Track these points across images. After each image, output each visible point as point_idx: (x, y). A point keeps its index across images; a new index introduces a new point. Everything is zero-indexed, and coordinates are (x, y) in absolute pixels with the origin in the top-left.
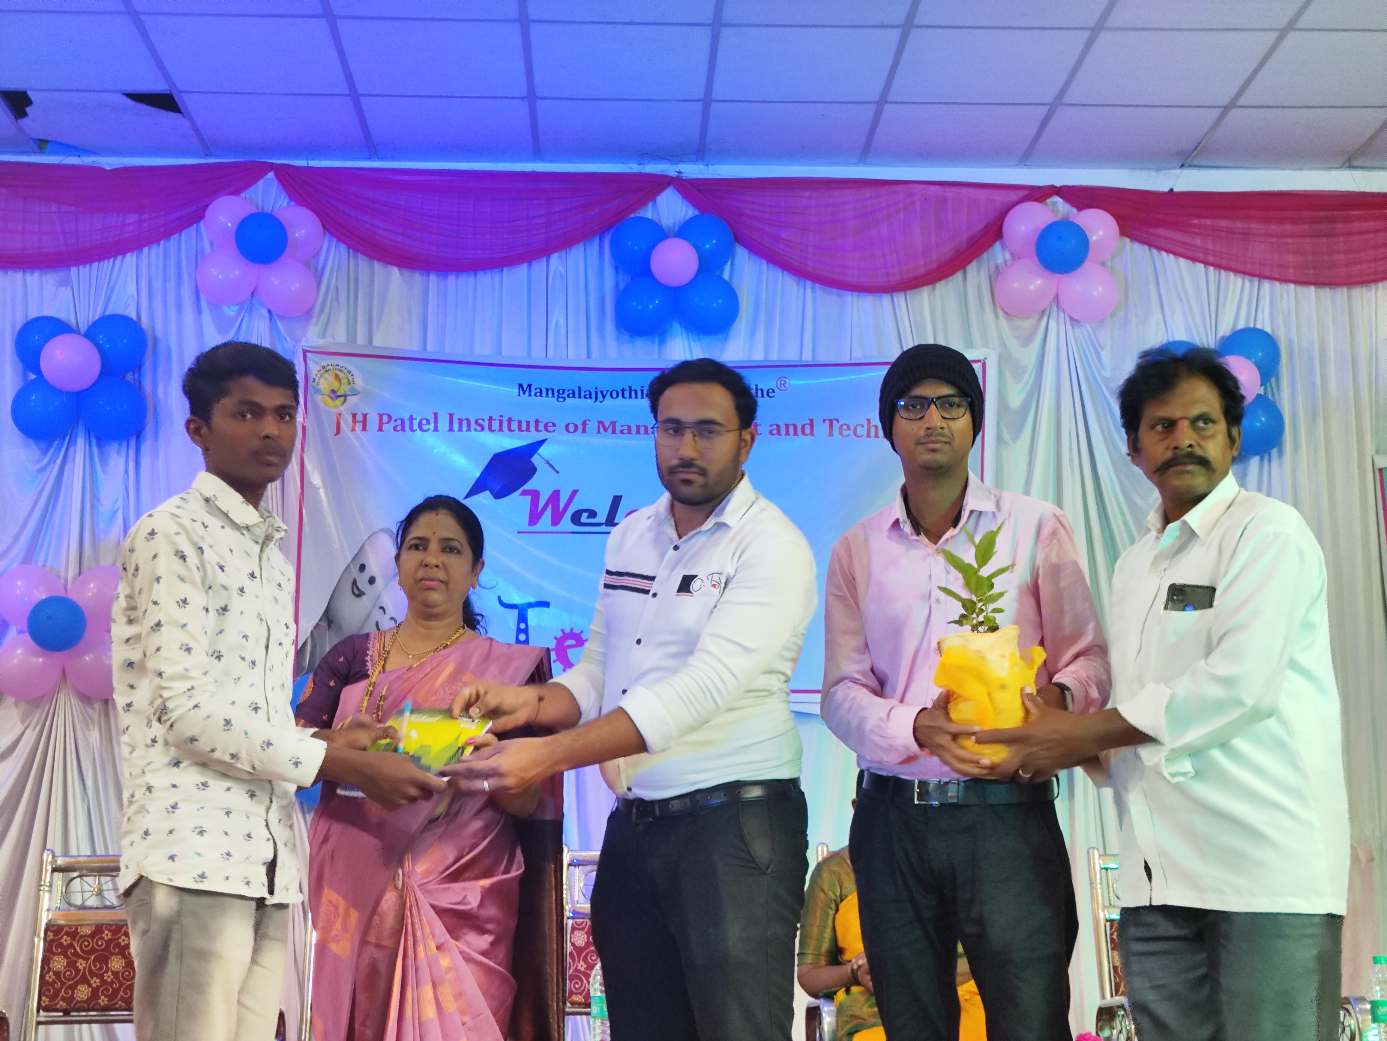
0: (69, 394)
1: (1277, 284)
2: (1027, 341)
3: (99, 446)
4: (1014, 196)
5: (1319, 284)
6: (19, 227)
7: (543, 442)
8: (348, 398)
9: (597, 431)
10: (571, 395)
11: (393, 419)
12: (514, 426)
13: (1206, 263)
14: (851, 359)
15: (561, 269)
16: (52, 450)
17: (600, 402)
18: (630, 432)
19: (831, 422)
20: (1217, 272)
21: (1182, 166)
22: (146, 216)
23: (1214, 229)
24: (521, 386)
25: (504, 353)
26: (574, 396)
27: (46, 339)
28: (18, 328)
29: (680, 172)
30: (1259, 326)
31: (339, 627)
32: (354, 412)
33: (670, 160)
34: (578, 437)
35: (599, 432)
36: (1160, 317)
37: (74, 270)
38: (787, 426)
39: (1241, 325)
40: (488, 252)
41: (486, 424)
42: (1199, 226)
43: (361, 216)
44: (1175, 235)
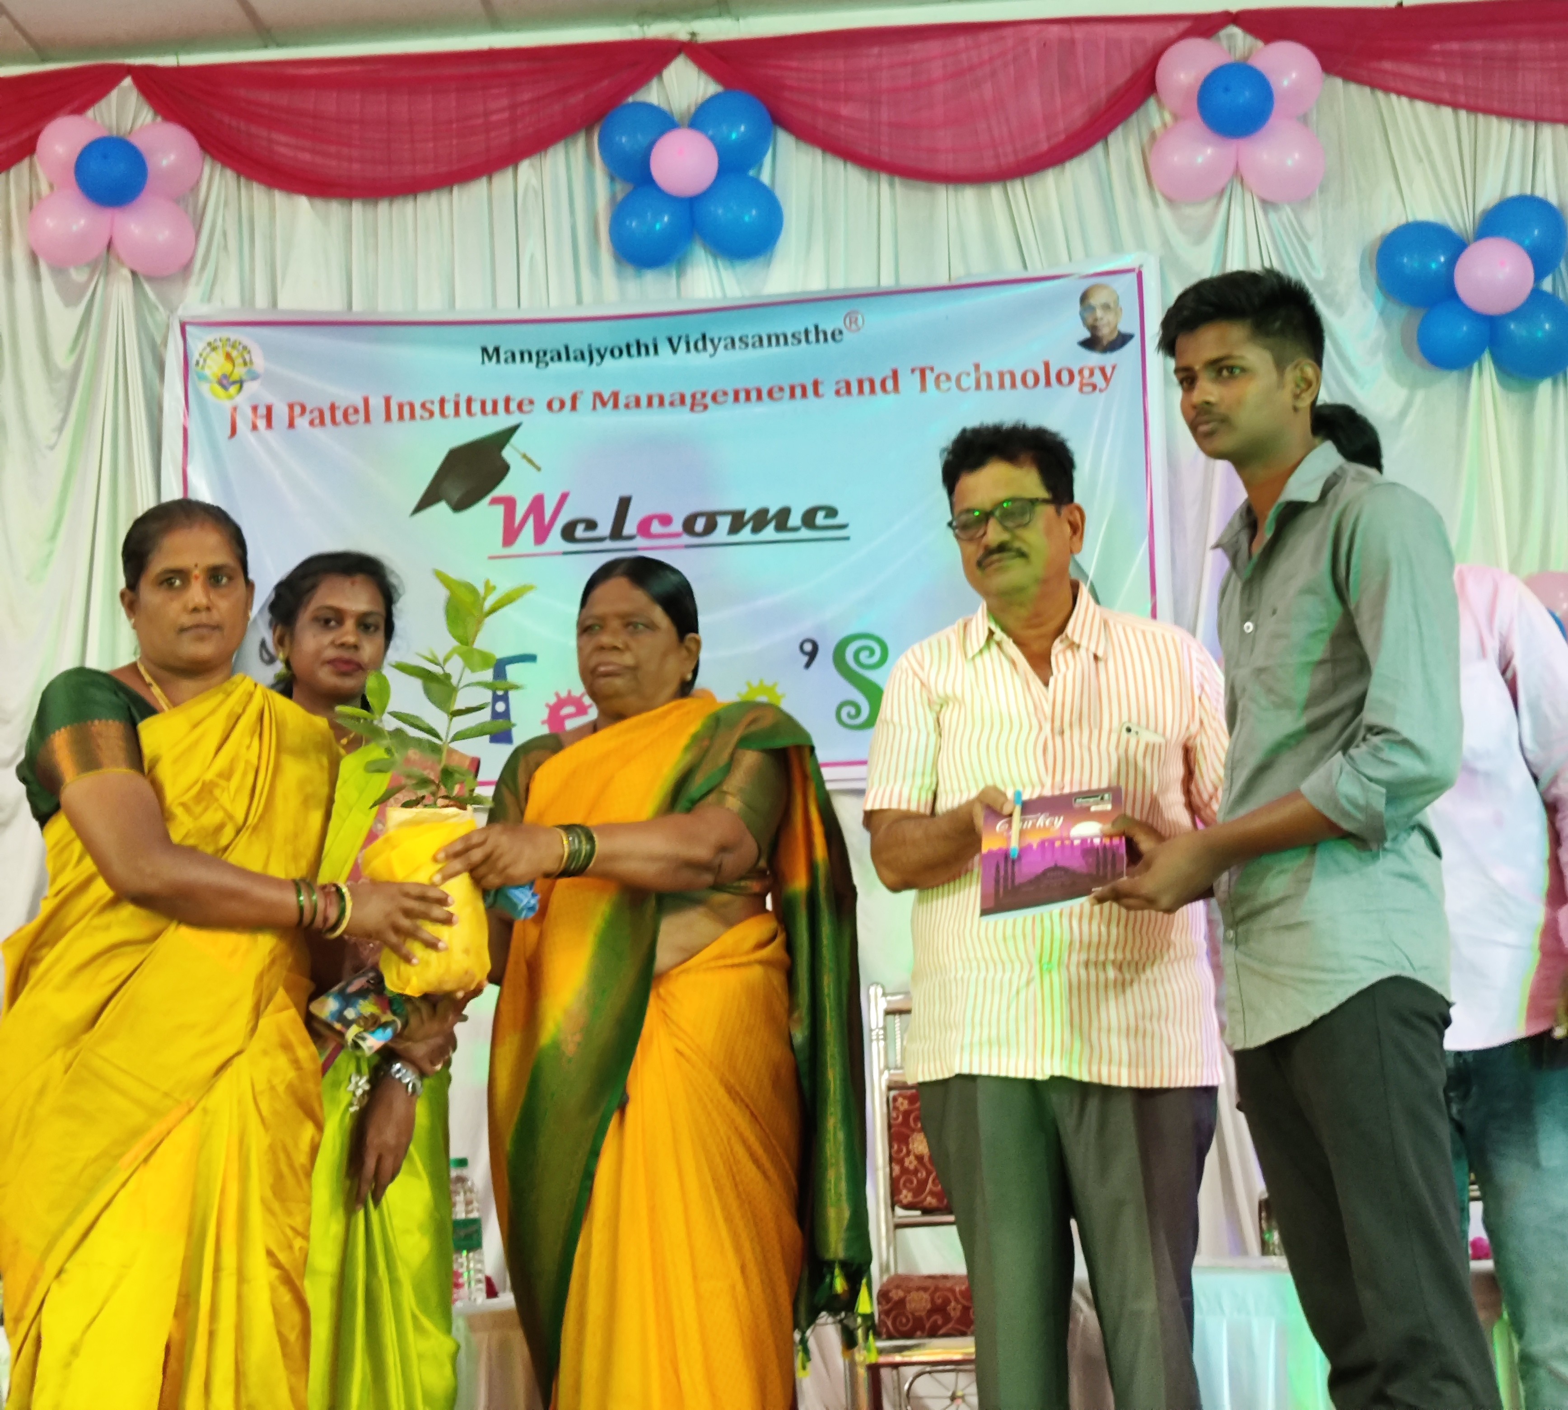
2: (1200, 237)
4: (1172, 31)
7: (516, 428)
8: (245, 384)
9: (592, 407)
10: (556, 358)
11: (309, 408)
13: (1455, 106)
14: (950, 280)
15: (534, 181)
17: (597, 364)
18: (638, 406)
19: (923, 372)
20: (1471, 118)
23: (1465, 55)
24: (485, 350)
25: (458, 305)
26: (560, 360)
29: (693, 34)
30: (1539, 193)
32: (254, 403)
33: (679, 18)
34: (566, 417)
35: (595, 409)
36: (1393, 187)
38: (860, 383)
39: (1512, 192)
40: (432, 165)
41: (436, 408)
42: (1444, 53)
43: (254, 129)
44: (1408, 69)
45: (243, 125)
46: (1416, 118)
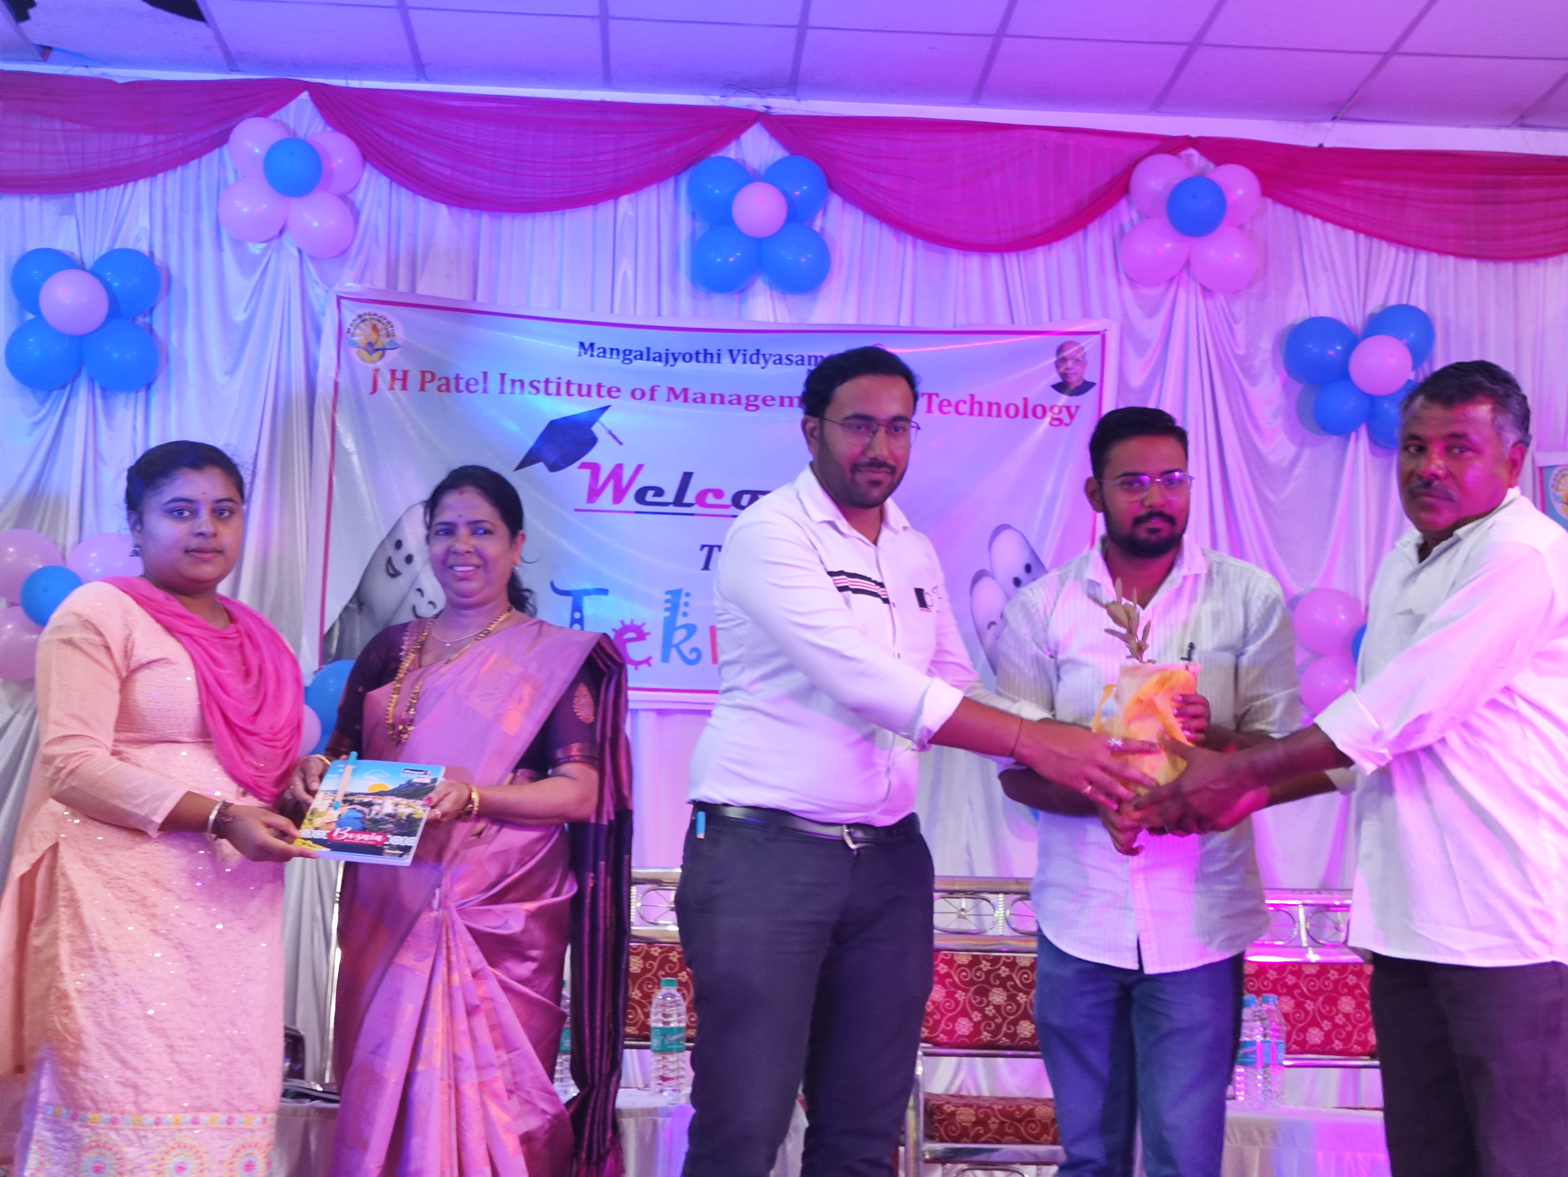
0: (72, 337)
1: (1435, 256)
2: (1151, 313)
3: (104, 397)
4: (1144, 147)
5: (1482, 257)
7: (605, 409)
8: (387, 352)
9: (666, 398)
10: (638, 357)
11: (438, 376)
12: (574, 389)
14: (954, 326)
15: (631, 213)
16: (51, 400)
17: (672, 366)
18: (703, 401)
19: (930, 396)
20: (1368, 240)
21: (1334, 119)
22: (161, 138)
23: (1368, 191)
24: (582, 344)
26: (641, 359)
27: (48, 274)
28: (14, 261)
29: (768, 107)
30: (1413, 303)
31: (371, 610)
32: (393, 368)
33: (758, 94)
34: (645, 404)
35: (669, 400)
36: (1302, 290)
37: (78, 196)
39: (1392, 302)
40: (549, 191)
41: (541, 386)
42: (1351, 188)
44: (1324, 197)
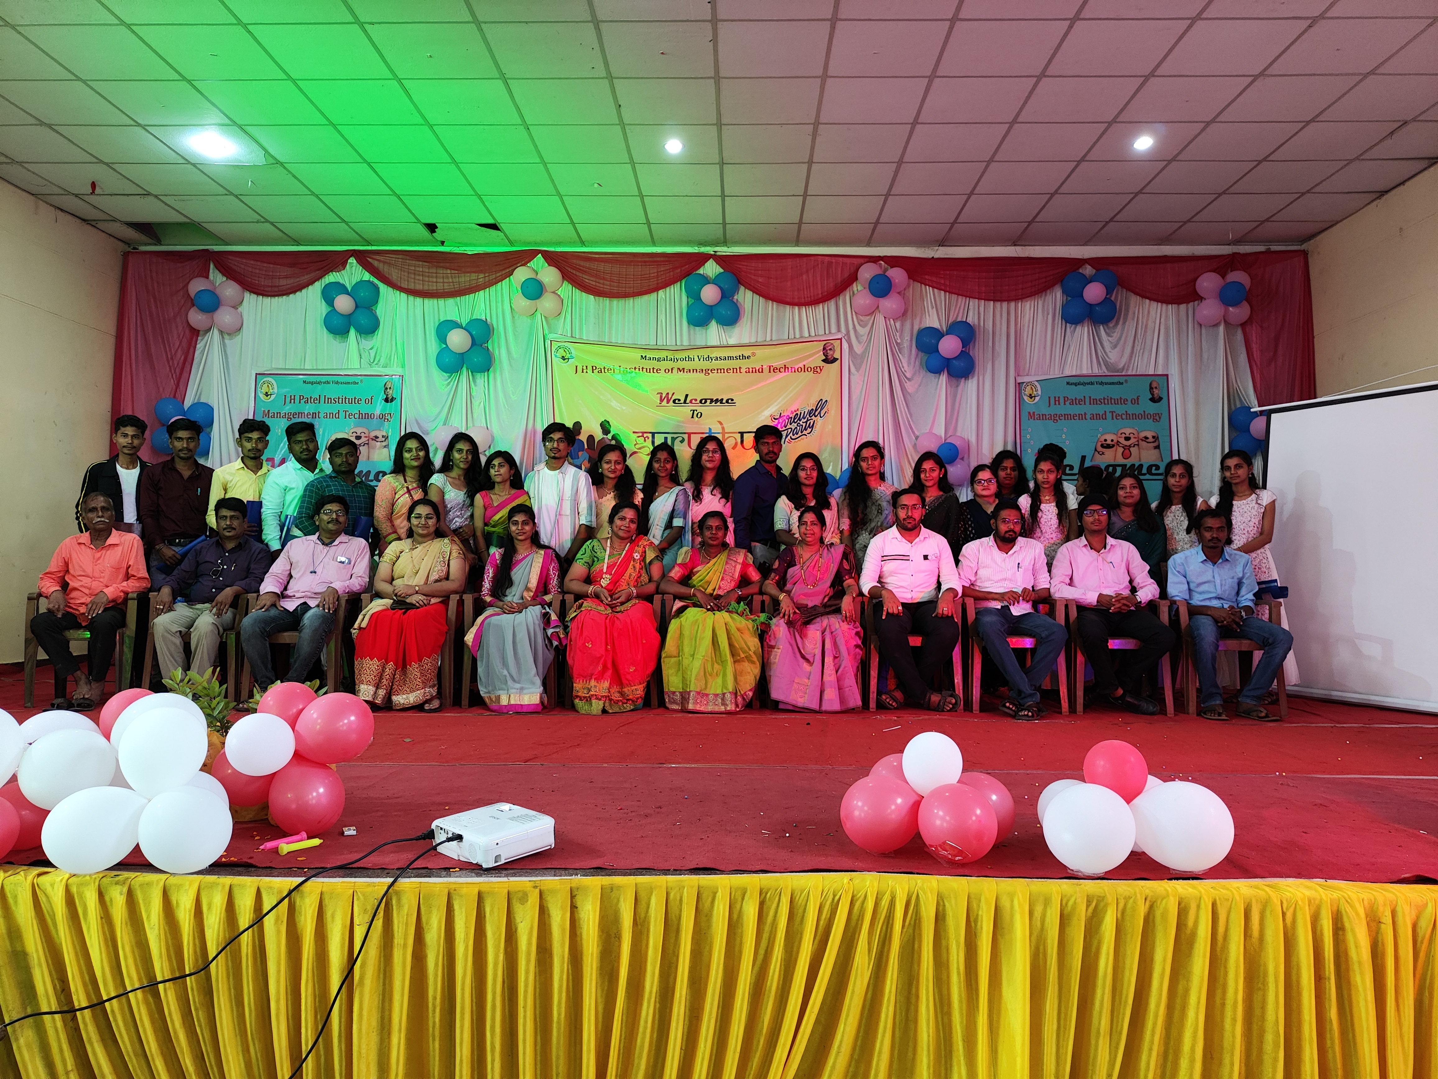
0: (459, 354)
1: (977, 300)
3: (473, 374)
4: (862, 261)
5: (995, 300)
6: (435, 280)
13: (945, 291)
15: (664, 296)
16: (453, 376)
20: (950, 295)
21: (938, 246)
22: (488, 275)
27: (449, 330)
28: (436, 325)
29: (715, 252)
30: (966, 320)
33: (711, 246)
36: (924, 317)
37: (458, 298)
40: (633, 289)
42: (940, 273)
43: (578, 273)
44: (932, 279)
45: (574, 272)
46: (934, 294)
